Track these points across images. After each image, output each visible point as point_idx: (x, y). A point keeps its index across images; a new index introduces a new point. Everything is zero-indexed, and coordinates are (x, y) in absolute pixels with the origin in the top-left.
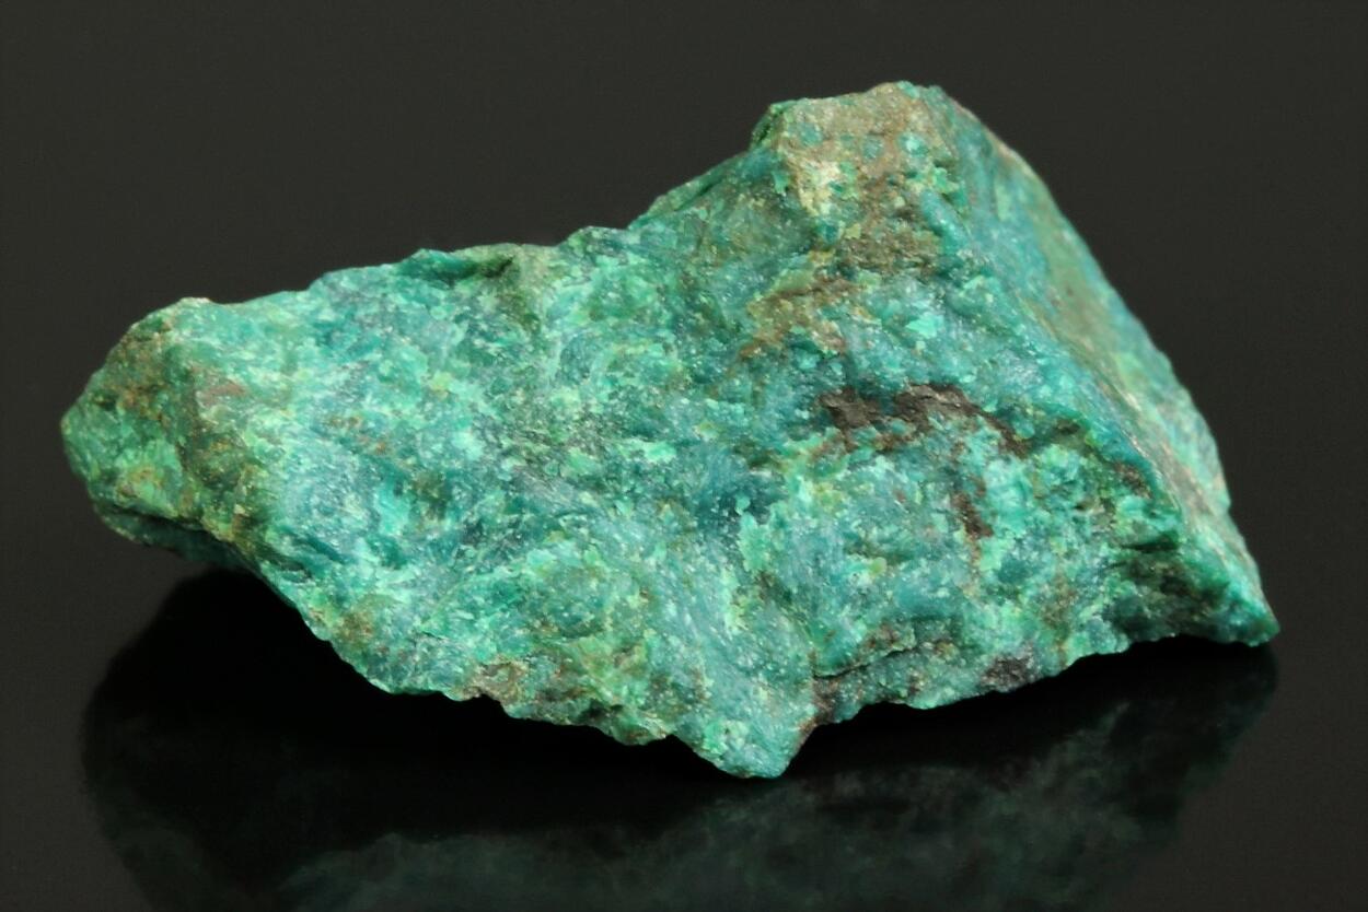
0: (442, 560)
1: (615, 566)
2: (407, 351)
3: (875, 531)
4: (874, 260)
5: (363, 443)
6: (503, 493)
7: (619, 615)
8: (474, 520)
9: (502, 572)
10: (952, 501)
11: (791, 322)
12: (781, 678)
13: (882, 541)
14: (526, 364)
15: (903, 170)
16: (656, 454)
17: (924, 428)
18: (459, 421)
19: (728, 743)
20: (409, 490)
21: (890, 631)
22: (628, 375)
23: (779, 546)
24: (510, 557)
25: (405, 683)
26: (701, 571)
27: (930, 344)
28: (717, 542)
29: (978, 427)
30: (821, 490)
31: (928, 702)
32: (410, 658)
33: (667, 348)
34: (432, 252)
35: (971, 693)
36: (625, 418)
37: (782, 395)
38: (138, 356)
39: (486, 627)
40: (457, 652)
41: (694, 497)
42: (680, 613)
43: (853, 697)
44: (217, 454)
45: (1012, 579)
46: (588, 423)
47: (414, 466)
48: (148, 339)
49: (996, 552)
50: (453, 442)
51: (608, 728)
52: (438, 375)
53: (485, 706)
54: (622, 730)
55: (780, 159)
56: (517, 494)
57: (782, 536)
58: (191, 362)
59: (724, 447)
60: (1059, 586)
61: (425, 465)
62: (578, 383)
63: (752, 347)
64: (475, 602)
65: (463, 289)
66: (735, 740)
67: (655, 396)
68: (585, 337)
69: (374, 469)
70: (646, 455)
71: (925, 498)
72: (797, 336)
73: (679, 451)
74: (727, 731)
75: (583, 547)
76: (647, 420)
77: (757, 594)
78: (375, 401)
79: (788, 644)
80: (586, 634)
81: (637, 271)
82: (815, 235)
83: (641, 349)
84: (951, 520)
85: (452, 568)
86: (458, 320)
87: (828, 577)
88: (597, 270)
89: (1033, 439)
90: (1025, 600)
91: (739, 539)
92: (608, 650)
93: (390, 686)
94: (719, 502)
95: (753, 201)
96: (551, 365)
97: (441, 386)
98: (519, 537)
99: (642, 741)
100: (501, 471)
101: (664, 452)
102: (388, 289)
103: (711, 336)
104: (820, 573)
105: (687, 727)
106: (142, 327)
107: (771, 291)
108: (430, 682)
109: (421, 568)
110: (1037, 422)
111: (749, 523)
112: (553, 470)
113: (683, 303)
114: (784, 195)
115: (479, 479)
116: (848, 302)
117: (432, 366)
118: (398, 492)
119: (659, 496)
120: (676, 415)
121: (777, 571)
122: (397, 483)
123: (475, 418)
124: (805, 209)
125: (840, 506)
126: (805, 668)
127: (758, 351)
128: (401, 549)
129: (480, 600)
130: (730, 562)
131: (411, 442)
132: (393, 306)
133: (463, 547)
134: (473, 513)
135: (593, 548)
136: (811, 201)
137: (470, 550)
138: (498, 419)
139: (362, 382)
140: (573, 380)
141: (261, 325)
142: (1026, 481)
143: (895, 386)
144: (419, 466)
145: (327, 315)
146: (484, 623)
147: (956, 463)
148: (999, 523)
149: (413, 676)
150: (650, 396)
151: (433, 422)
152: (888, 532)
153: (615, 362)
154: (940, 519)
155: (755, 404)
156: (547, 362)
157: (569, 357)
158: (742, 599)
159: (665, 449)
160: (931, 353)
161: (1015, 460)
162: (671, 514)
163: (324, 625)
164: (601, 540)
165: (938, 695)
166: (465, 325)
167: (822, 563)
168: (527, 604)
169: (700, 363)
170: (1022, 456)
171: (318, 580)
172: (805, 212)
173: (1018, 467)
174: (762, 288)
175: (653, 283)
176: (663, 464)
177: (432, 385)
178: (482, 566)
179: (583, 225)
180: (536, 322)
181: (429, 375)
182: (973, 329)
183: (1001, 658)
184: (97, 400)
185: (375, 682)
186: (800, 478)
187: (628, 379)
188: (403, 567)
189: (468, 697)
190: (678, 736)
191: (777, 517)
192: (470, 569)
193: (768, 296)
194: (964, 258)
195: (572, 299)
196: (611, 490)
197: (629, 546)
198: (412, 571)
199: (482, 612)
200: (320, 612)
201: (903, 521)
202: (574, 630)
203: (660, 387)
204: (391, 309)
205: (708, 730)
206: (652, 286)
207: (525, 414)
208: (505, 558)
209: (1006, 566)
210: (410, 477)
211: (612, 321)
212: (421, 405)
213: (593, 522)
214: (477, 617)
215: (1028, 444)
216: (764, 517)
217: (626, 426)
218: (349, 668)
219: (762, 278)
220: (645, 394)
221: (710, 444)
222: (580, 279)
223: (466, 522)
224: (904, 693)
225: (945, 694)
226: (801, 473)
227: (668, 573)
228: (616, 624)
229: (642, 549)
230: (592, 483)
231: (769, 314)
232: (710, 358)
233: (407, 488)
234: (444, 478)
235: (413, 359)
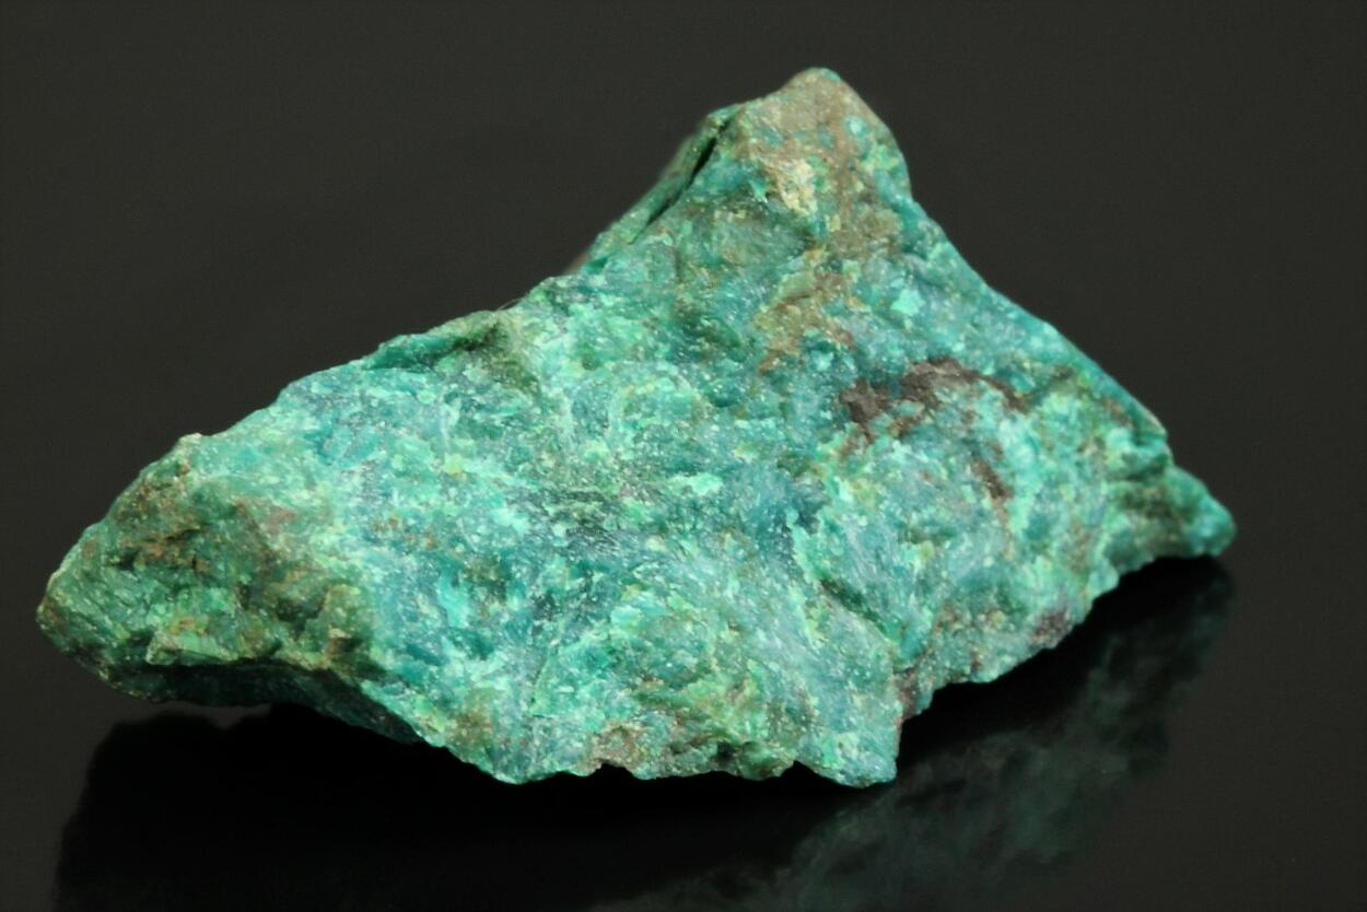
0: (520, 640)
1: (703, 606)
2: (410, 442)
3: (915, 517)
4: (853, 249)
5: (413, 541)
6: (564, 559)
7: (722, 652)
8: (540, 593)
9: (590, 638)
10: (973, 470)
11: (802, 326)
12: (868, 681)
13: (924, 524)
14: (542, 427)
15: (857, 154)
16: (705, 486)
17: (932, 404)
18: (492, 499)
19: (844, 756)
20: (465, 579)
21: (952, 611)
22: (647, 415)
23: (838, 552)
24: (593, 621)
25: (531, 771)
26: (773, 593)
27: (917, 320)
28: (775, 561)
29: (981, 392)
30: (858, 487)
31: (990, 674)
32: (530, 745)
33: (675, 380)
34: (413, 336)
35: (1026, 655)
36: (663, 458)
37: (808, 401)
38: (159, 505)
39: (588, 696)
40: (573, 728)
41: (753, 521)
42: (769, 638)
43: (928, 685)
44: (295, 583)
45: (1038, 533)
46: (626, 471)
47: (465, 553)
48: (169, 485)
49: (1022, 510)
50: (496, 521)
51: (738, 768)
52: (448, 459)
53: (610, 775)
54: (754, 767)
55: (756, 167)
56: (579, 558)
57: (836, 540)
58: (233, 497)
59: (767, 464)
60: (1077, 532)
61: (476, 549)
62: (600, 434)
63: (769, 359)
64: (571, 674)
65: (447, 366)
66: (849, 752)
67: (687, 429)
68: (589, 388)
69: (430, 565)
70: (695, 490)
71: (951, 473)
72: (812, 340)
73: (724, 479)
74: (841, 745)
75: (662, 593)
76: (687, 454)
77: (825, 604)
78: (402, 498)
79: (867, 647)
80: (693, 679)
81: (616, 310)
82: (808, 234)
83: (651, 387)
84: (977, 489)
85: (533, 646)
86: (449, 399)
87: (892, 571)
88: (572, 318)
89: (1034, 392)
90: (1053, 552)
91: (794, 553)
92: (721, 689)
93: (516, 777)
94: (775, 520)
95: (731, 214)
96: (566, 422)
97: (457, 470)
98: (594, 599)
99: (778, 772)
100: (556, 538)
101: (710, 482)
102: (364, 385)
103: (723, 358)
104: (883, 568)
105: (807, 749)
106: (159, 474)
107: (776, 299)
108: (556, 763)
109: (507, 653)
110: (1036, 374)
111: (799, 535)
112: (612, 525)
113: (681, 331)
114: (766, 201)
115: (536, 550)
116: (842, 296)
117: (439, 452)
118: (455, 584)
119: (719, 527)
120: (712, 443)
121: (843, 576)
122: (453, 572)
123: (507, 493)
124: (793, 210)
125: (880, 499)
126: (887, 666)
127: (776, 362)
128: (484, 638)
129: (575, 671)
130: (791, 578)
131: (455, 531)
132: (376, 401)
133: (537, 623)
134: (538, 586)
135: (673, 593)
136: (797, 201)
137: (547, 625)
138: (534, 489)
139: (382, 482)
140: (595, 432)
141: (260, 448)
142: (1035, 435)
143: (901, 369)
144: (469, 551)
145: (310, 424)
146: (585, 693)
147: (970, 431)
148: (1020, 482)
149: (537, 761)
150: (680, 431)
151: (466, 505)
152: (927, 513)
153: (630, 406)
154: (968, 489)
155: (784, 416)
156: (560, 420)
157: (582, 411)
158: (813, 612)
159: (712, 479)
160: (921, 329)
161: (1020, 417)
162: (734, 542)
163: (435, 731)
164: (678, 583)
165: (997, 665)
166: (458, 402)
167: (884, 557)
168: (624, 664)
169: (720, 386)
170: (1024, 411)
171: (417, 688)
172: (793, 214)
173: (1025, 423)
174: (766, 298)
175: (637, 319)
176: (714, 495)
177: (446, 469)
178: (566, 637)
179: (543, 277)
180: (535, 384)
181: (438, 461)
182: (948, 296)
183: (1047, 614)
184: (112, 561)
185: (501, 776)
186: (837, 479)
187: (648, 420)
188: (490, 656)
189: (593, 770)
190: (801, 761)
191: (827, 523)
192: (554, 642)
193: (775, 305)
194: (925, 229)
195: (557, 354)
196: (675, 531)
197: (707, 583)
198: (501, 657)
199: (580, 682)
200: (427, 720)
201: (938, 500)
202: (679, 679)
203: (687, 420)
204: (374, 403)
205: (825, 748)
206: (636, 322)
207: (564, 476)
208: (586, 622)
209: (1033, 522)
210: (464, 565)
211: (610, 365)
212: (444, 491)
213: (665, 566)
214: (576, 688)
215: (1030, 398)
216: (813, 526)
217: (667, 466)
218: (473, 769)
219: (763, 289)
220: (675, 430)
221: (753, 465)
222: (557, 332)
223: (533, 598)
224: (967, 670)
225: (1003, 662)
226: (835, 474)
227: (746, 601)
228: (721, 662)
229: (718, 583)
230: (656, 529)
231: (779, 323)
232: (729, 379)
233: (462, 577)
234: (499, 559)
235: (417, 449)
